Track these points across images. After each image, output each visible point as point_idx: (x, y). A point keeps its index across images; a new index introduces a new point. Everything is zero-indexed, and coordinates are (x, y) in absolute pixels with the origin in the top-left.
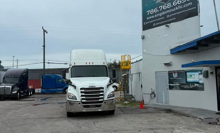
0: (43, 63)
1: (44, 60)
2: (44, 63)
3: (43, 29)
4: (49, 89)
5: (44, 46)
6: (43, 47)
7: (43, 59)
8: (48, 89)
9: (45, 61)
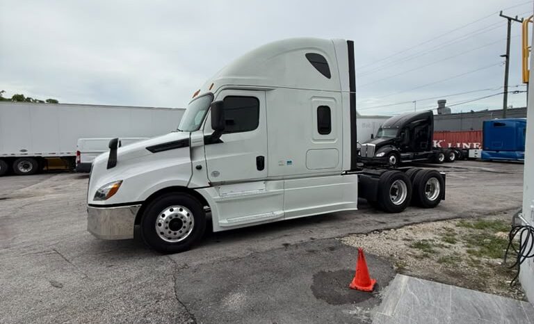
0: (503, 95)
1: (506, 87)
2: (506, 93)
3: (505, 17)
4: (500, 152)
5: (507, 56)
6: (505, 58)
7: (503, 85)
8: (498, 151)
9: (509, 88)
